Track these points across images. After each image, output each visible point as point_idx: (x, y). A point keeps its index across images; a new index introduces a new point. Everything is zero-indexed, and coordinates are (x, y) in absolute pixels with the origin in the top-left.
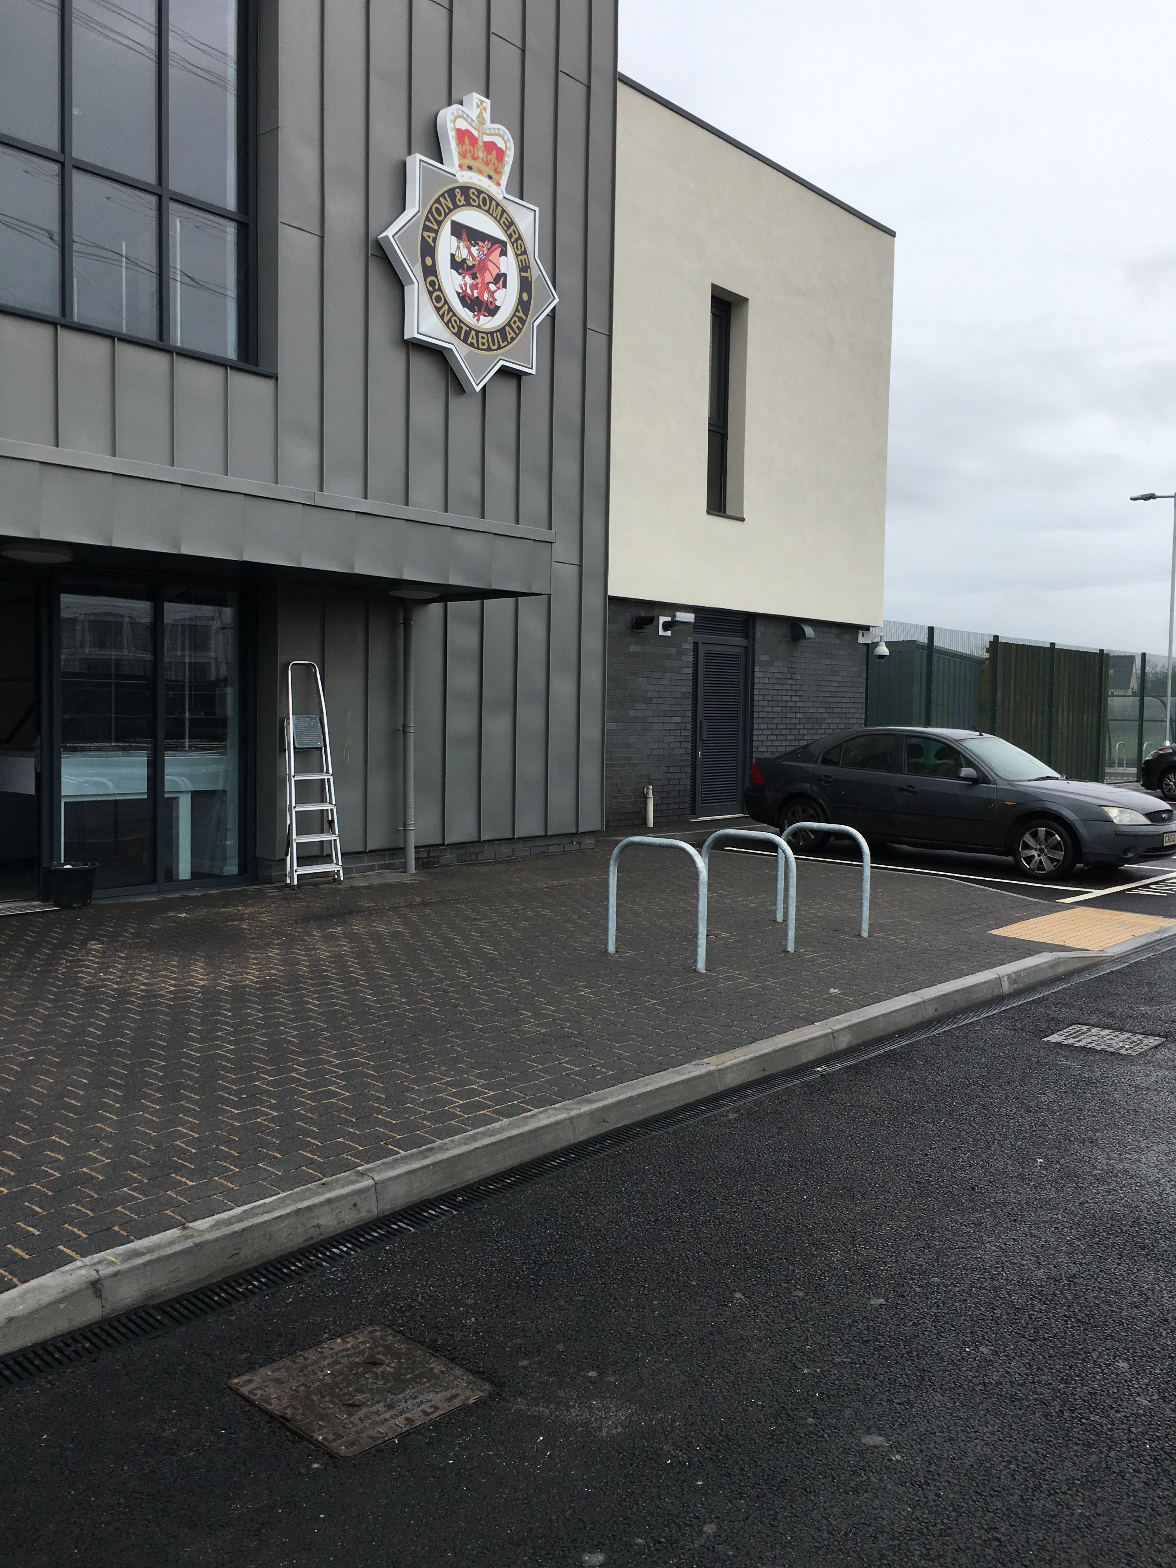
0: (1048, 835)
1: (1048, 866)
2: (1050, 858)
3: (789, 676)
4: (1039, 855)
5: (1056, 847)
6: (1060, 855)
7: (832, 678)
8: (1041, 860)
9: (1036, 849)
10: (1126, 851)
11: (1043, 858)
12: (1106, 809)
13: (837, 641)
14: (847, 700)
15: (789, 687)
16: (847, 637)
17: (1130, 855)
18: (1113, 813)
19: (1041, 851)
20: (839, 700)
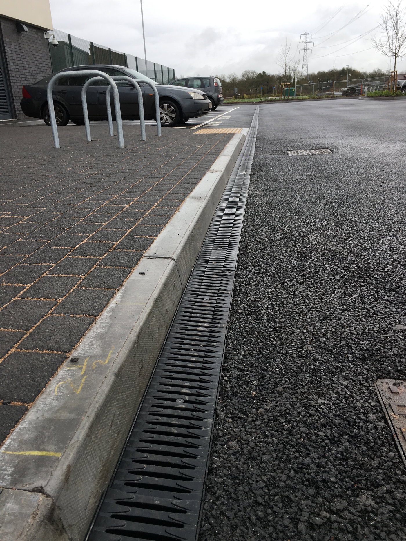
0: (169, 107)
1: (169, 121)
2: (170, 117)
3: (20, 51)
4: (166, 116)
5: (172, 112)
6: (174, 115)
7: (36, 54)
8: (167, 118)
9: (164, 114)
10: (198, 111)
11: (167, 117)
12: (190, 93)
13: (36, 36)
14: (44, 65)
15: (20, 56)
16: (40, 34)
17: (200, 112)
18: (192, 95)
19: (166, 114)
20: (42, 65)
